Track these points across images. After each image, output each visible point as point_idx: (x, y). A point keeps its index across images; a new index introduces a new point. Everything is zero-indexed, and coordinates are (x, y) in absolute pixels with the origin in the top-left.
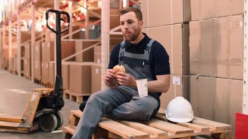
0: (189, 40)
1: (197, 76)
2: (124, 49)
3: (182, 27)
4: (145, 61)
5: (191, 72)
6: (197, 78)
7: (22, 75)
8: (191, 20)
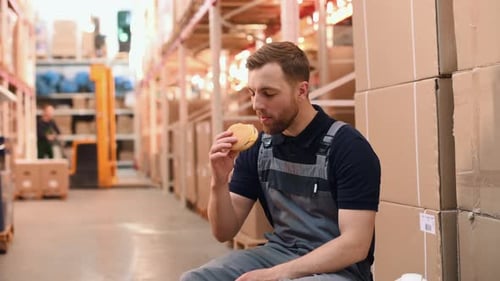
0: (452, 122)
1: (471, 214)
2: (270, 150)
3: (437, 87)
4: (318, 181)
5: (459, 204)
6: (472, 219)
7: (171, 189)
8: (456, 69)
